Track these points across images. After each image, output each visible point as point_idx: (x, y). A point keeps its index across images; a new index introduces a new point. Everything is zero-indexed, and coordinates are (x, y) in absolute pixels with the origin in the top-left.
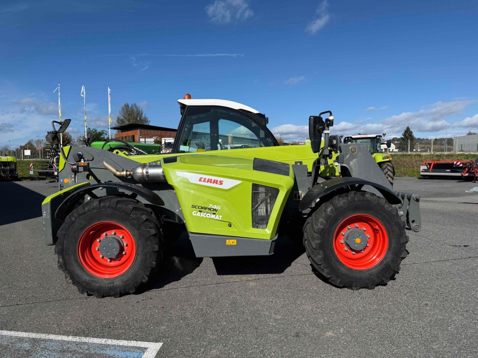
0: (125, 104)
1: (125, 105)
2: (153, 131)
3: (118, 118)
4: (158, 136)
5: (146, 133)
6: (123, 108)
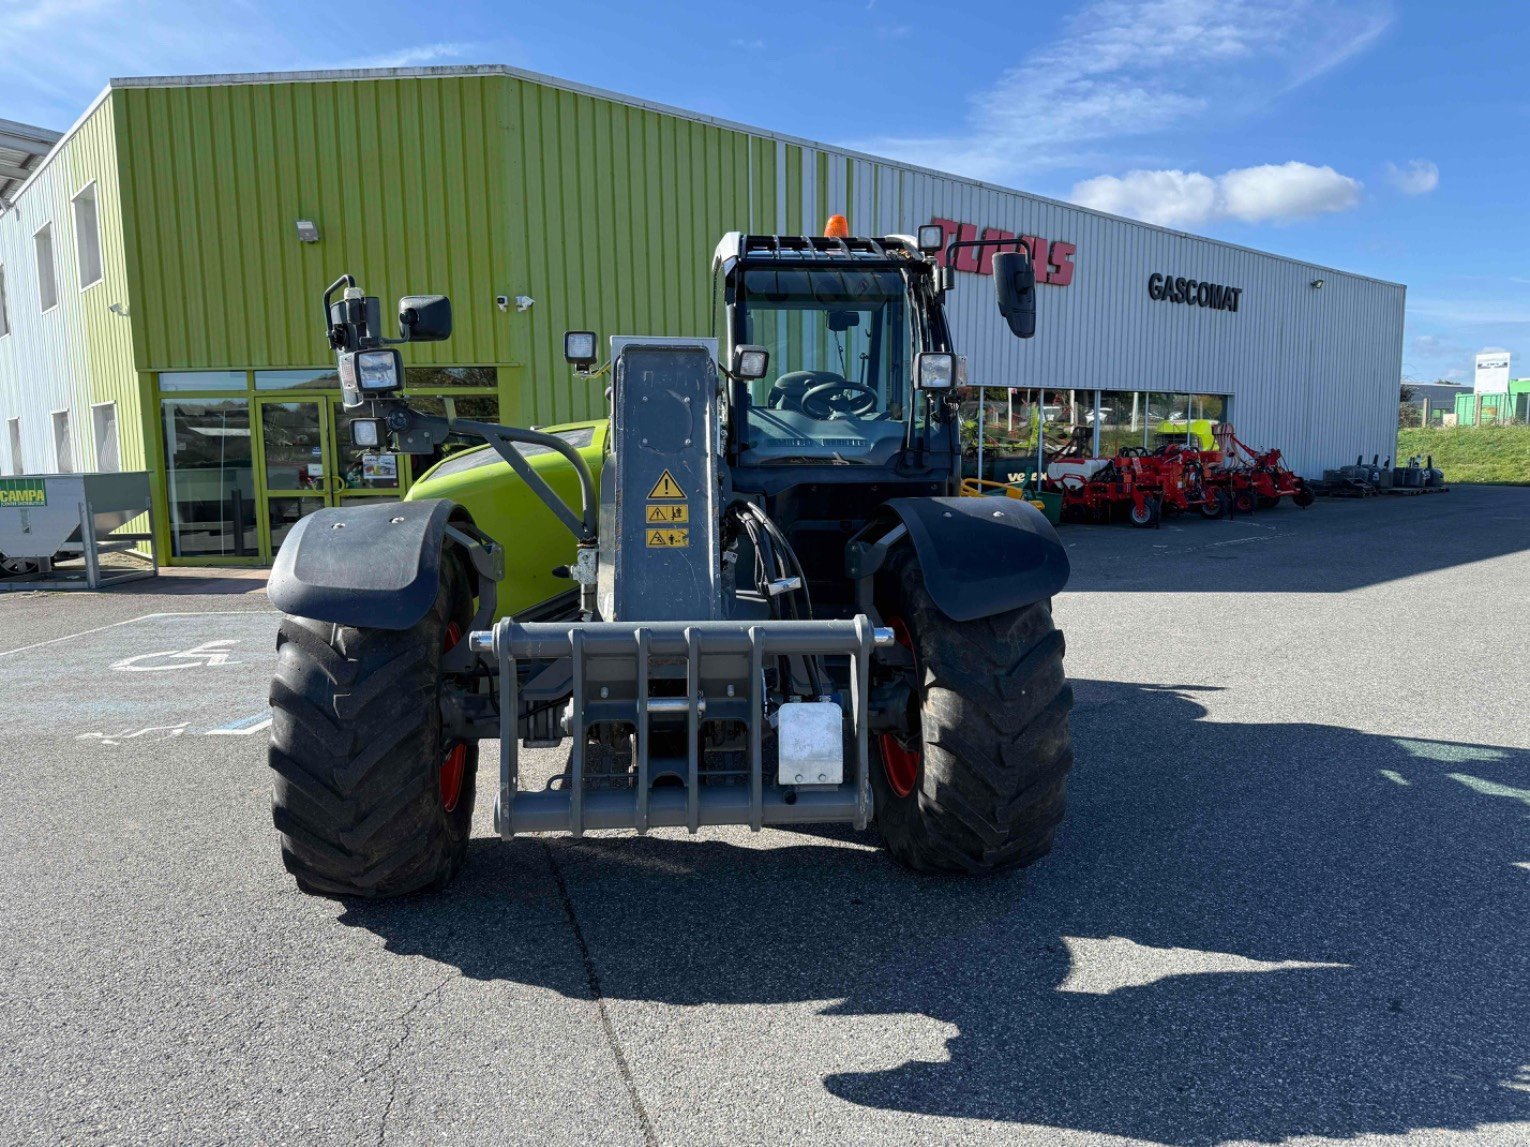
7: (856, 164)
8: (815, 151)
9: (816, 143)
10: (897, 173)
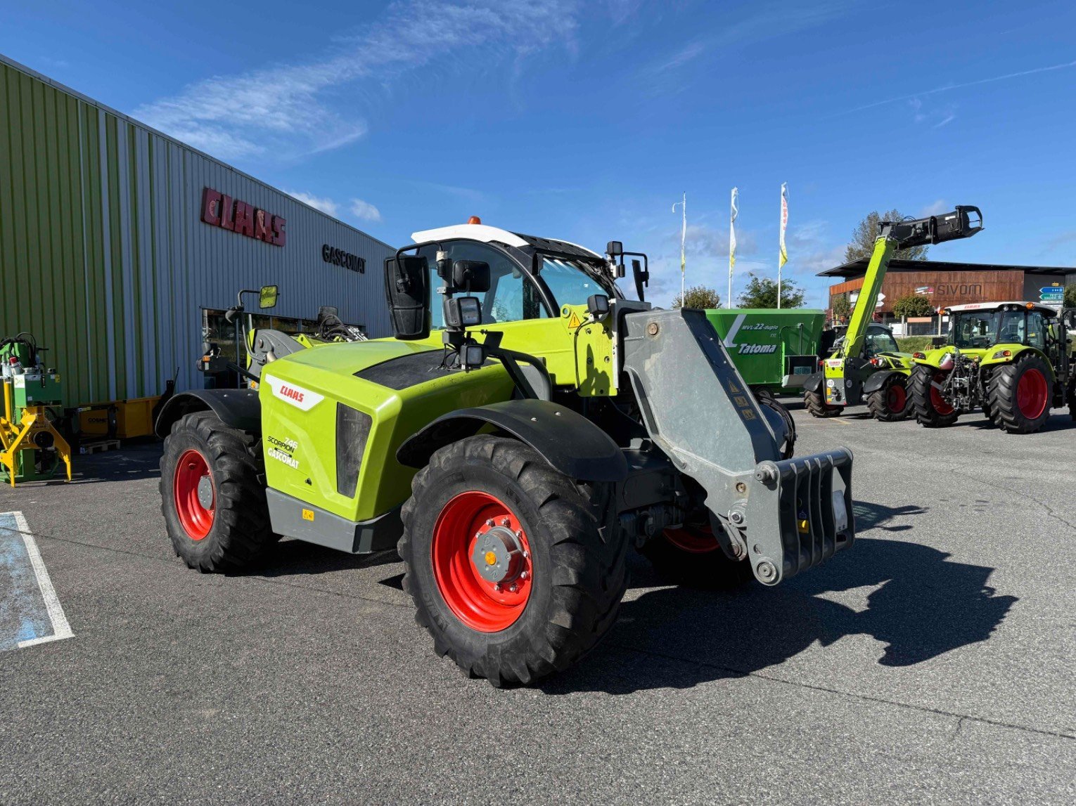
0: (868, 213)
1: (869, 218)
2: (917, 273)
3: (851, 250)
4: (929, 285)
5: (898, 280)
6: (863, 224)
7: (154, 138)
8: (126, 123)
9: (127, 117)
10: (181, 150)
